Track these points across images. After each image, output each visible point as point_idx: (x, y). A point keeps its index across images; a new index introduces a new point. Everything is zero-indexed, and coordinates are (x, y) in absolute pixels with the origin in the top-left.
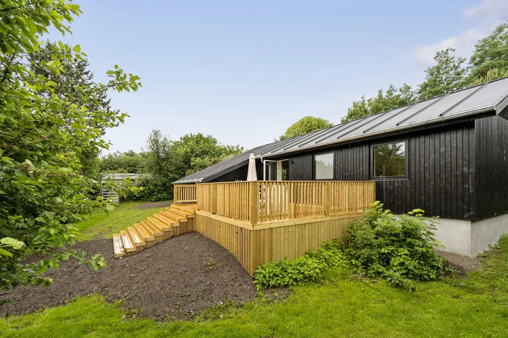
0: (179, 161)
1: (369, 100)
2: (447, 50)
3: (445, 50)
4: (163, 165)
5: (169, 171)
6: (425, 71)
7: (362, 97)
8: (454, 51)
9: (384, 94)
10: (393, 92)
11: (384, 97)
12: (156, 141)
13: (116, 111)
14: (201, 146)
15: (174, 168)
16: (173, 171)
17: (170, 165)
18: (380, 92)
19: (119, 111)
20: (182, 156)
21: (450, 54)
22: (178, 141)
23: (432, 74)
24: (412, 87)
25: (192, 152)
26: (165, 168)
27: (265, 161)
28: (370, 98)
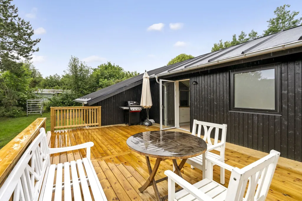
0: (93, 82)
1: (225, 43)
2: (284, 6)
3: (283, 6)
4: (80, 84)
5: (84, 89)
6: (267, 22)
7: (220, 41)
8: (289, 7)
9: (237, 38)
10: (243, 36)
11: (237, 40)
12: (75, 67)
13: (38, 40)
14: (109, 71)
15: (88, 86)
16: (87, 89)
17: (85, 84)
18: (234, 36)
19: (40, 40)
20: (95, 77)
21: (287, 9)
22: (96, 68)
23: (273, 23)
24: (258, 33)
25: (102, 75)
26: (82, 86)
27: (161, 80)
28: (226, 42)
